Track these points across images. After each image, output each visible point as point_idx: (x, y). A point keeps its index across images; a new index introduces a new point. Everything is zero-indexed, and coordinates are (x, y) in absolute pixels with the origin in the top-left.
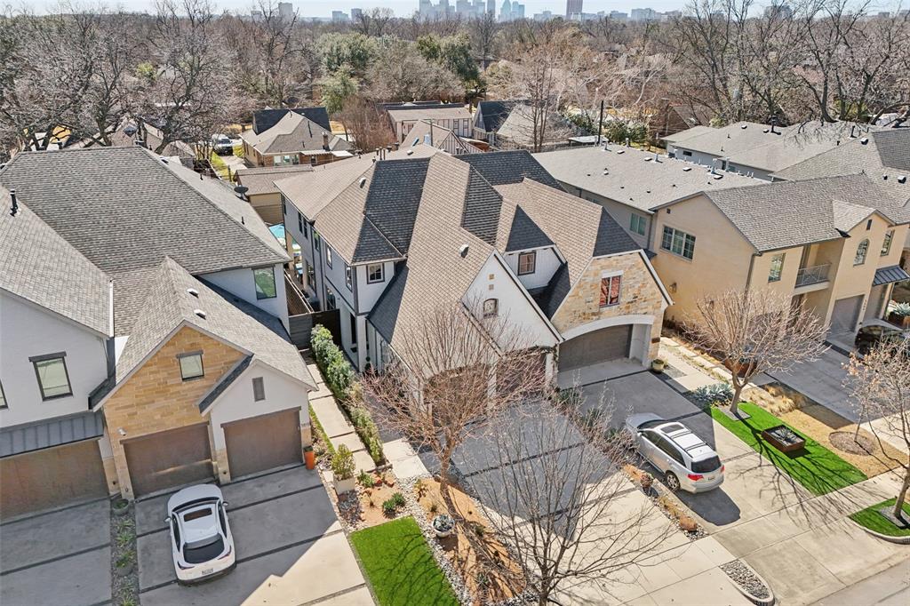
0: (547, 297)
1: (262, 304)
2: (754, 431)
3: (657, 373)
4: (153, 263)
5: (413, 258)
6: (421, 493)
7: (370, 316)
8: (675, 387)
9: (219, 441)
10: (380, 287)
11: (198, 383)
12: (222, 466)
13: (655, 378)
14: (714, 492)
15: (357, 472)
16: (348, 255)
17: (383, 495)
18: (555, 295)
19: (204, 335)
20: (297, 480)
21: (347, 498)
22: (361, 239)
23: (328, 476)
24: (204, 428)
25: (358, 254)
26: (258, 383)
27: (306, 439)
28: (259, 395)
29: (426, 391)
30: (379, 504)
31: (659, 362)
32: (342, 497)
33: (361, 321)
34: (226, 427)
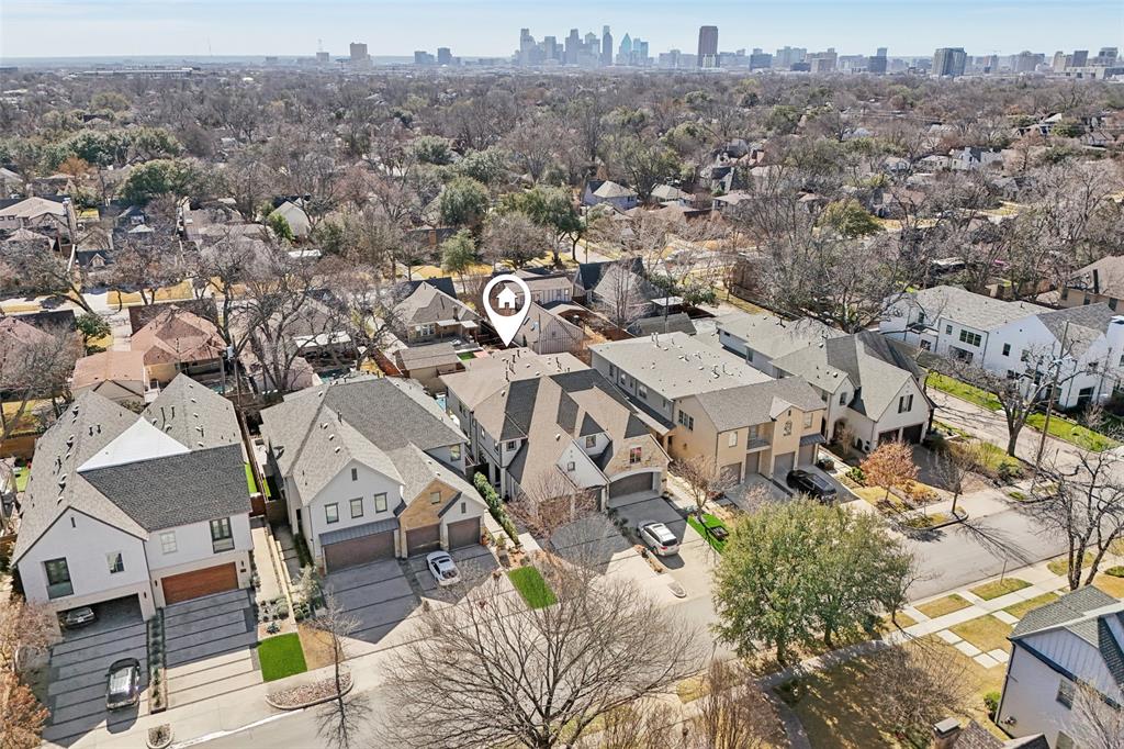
0: (600, 460)
1: (453, 464)
2: (706, 529)
3: (666, 499)
4: (404, 445)
5: (531, 437)
6: (538, 555)
7: (508, 468)
8: (673, 507)
9: (445, 532)
10: (514, 453)
11: (438, 505)
12: (445, 544)
13: (664, 501)
14: (675, 555)
15: (507, 547)
16: (497, 437)
17: (519, 557)
18: (606, 458)
19: (442, 484)
20: (479, 551)
21: (503, 559)
22: (504, 428)
23: (493, 550)
24: (438, 527)
25: (503, 436)
26: (464, 505)
27: (482, 533)
28: (464, 511)
29: (540, 509)
30: (518, 561)
31: (666, 492)
32: (501, 558)
33: (503, 471)
34: (448, 525)
